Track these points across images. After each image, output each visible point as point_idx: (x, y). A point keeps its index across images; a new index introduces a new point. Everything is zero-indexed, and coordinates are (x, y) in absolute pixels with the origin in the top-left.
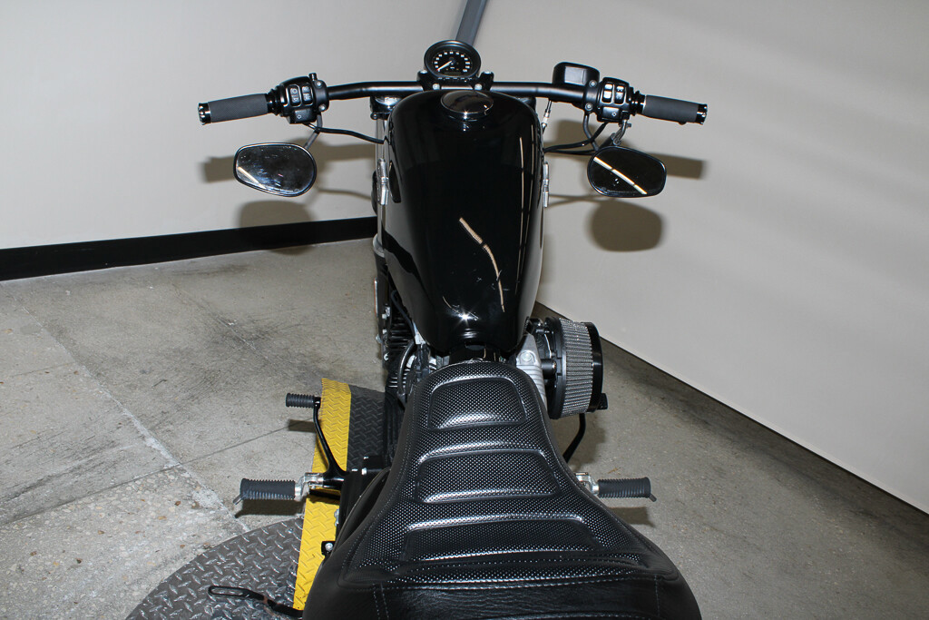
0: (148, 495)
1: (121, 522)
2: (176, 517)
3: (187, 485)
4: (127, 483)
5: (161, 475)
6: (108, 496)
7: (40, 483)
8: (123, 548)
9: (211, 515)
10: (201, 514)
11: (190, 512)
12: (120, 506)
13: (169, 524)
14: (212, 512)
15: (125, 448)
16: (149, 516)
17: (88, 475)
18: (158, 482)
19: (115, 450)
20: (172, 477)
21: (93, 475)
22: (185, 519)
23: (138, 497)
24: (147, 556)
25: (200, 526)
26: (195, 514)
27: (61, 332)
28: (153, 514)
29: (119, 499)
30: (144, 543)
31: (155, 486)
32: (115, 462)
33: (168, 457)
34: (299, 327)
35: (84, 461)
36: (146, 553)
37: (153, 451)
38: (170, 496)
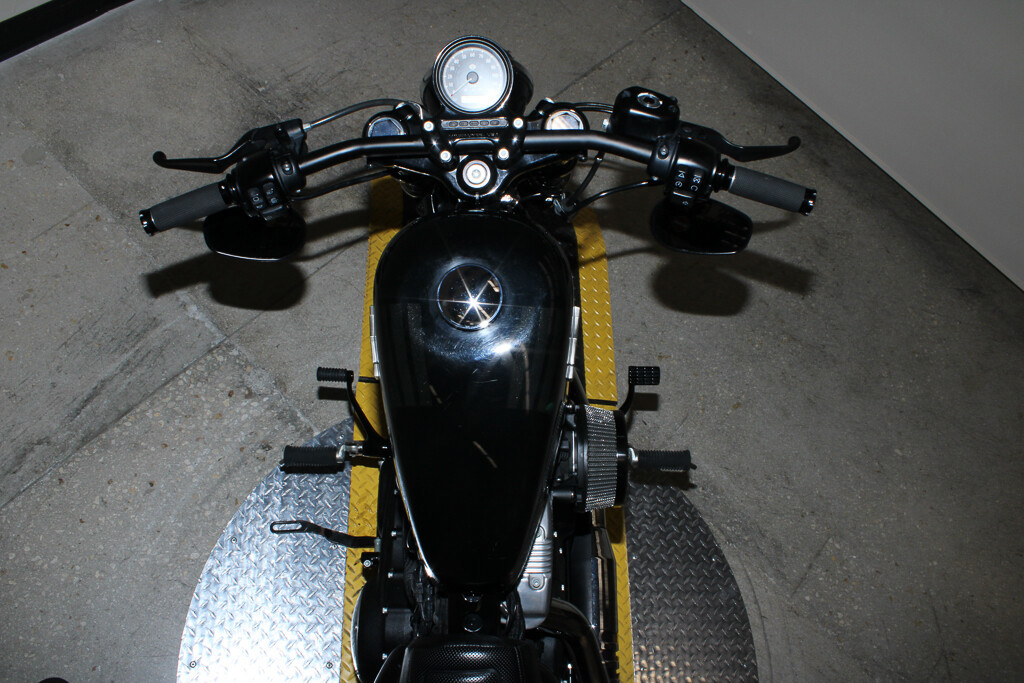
0: (200, 388)
1: (180, 430)
2: (231, 413)
3: (237, 367)
4: (177, 375)
5: (209, 357)
6: (163, 397)
7: (96, 393)
8: (187, 462)
9: (265, 403)
10: (255, 404)
11: (244, 404)
12: (176, 409)
13: (226, 422)
14: (265, 399)
15: (168, 325)
16: (205, 417)
17: (139, 371)
18: (208, 368)
19: (158, 331)
20: (220, 359)
21: (143, 371)
22: (240, 414)
23: (192, 393)
24: (211, 467)
25: (256, 420)
26: (249, 404)
27: (68, 153)
28: (209, 413)
29: (173, 400)
30: (206, 451)
31: (206, 374)
32: (162, 349)
33: (214, 329)
35: (131, 353)
36: (209, 464)
37: (197, 323)
38: (222, 386)
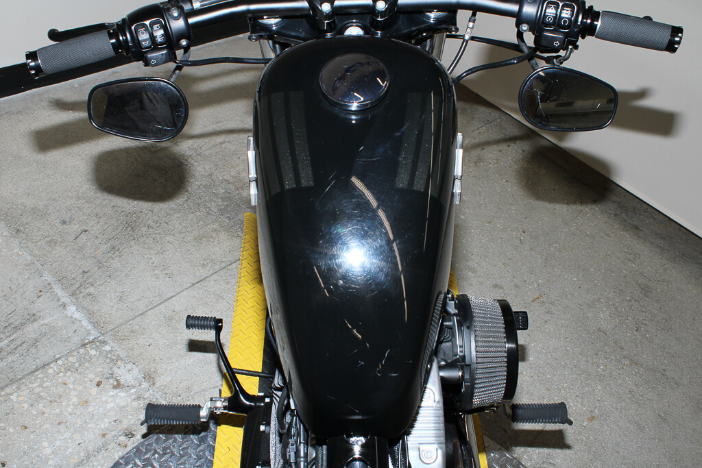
0: (69, 377)
1: (43, 413)
2: (97, 401)
3: (108, 360)
4: (48, 364)
5: (82, 351)
6: (31, 383)
8: (45, 444)
9: (132, 394)
10: (122, 394)
11: (111, 393)
12: (42, 394)
13: (91, 409)
14: (133, 391)
15: (46, 321)
16: (71, 403)
17: (10, 359)
18: (79, 360)
19: (36, 325)
20: (93, 352)
21: (14, 359)
22: (106, 402)
23: (60, 380)
24: (70, 450)
25: (122, 409)
26: (117, 394)
28: (75, 399)
29: (41, 385)
30: (67, 435)
31: (77, 365)
32: (36, 340)
33: (90, 327)
34: (224, 146)
35: (6, 342)
36: (68, 447)
37: (74, 321)
38: (91, 376)
